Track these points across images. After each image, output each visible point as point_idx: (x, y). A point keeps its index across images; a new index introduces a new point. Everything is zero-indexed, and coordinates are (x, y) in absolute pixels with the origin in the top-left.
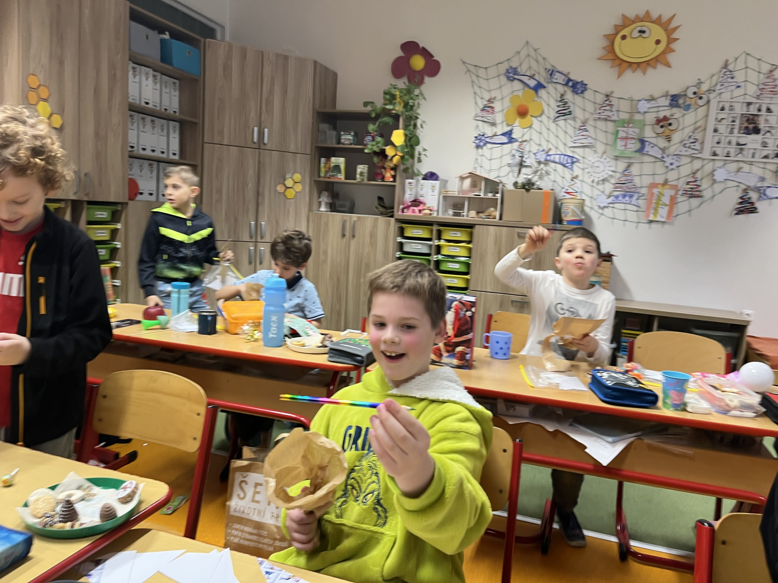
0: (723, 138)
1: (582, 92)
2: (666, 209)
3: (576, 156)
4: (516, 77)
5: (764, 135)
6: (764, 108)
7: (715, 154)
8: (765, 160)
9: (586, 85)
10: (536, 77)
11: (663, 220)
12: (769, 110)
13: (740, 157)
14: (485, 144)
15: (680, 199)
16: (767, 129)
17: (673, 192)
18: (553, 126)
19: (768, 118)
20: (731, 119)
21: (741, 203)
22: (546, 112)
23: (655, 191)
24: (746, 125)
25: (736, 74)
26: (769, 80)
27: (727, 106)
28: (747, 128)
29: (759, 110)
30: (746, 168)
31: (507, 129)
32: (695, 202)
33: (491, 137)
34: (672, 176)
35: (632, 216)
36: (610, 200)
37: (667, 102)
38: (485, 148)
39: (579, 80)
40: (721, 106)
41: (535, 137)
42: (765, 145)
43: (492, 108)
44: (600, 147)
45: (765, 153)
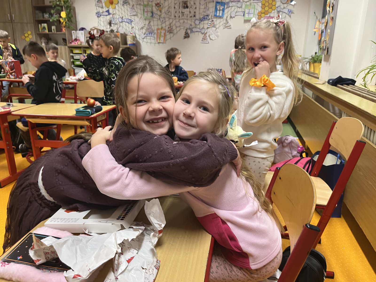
0: (177, 11)
2: (163, 38)
3: (132, 19)
7: (175, 17)
8: (191, 18)
11: (162, 42)
13: (183, 17)
14: (101, 15)
17: (164, 31)
18: (122, 7)
19: (191, 2)
20: (179, 3)
21: (185, 34)
22: (120, 2)
23: (159, 31)
30: (186, 21)
31: (107, 9)
32: (172, 35)
33: (102, 13)
34: (164, 25)
35: (153, 41)
36: (145, 35)
38: (101, 17)
41: (117, 12)
42: (190, 12)
43: (101, 1)
44: (139, 15)
45: (190, 16)
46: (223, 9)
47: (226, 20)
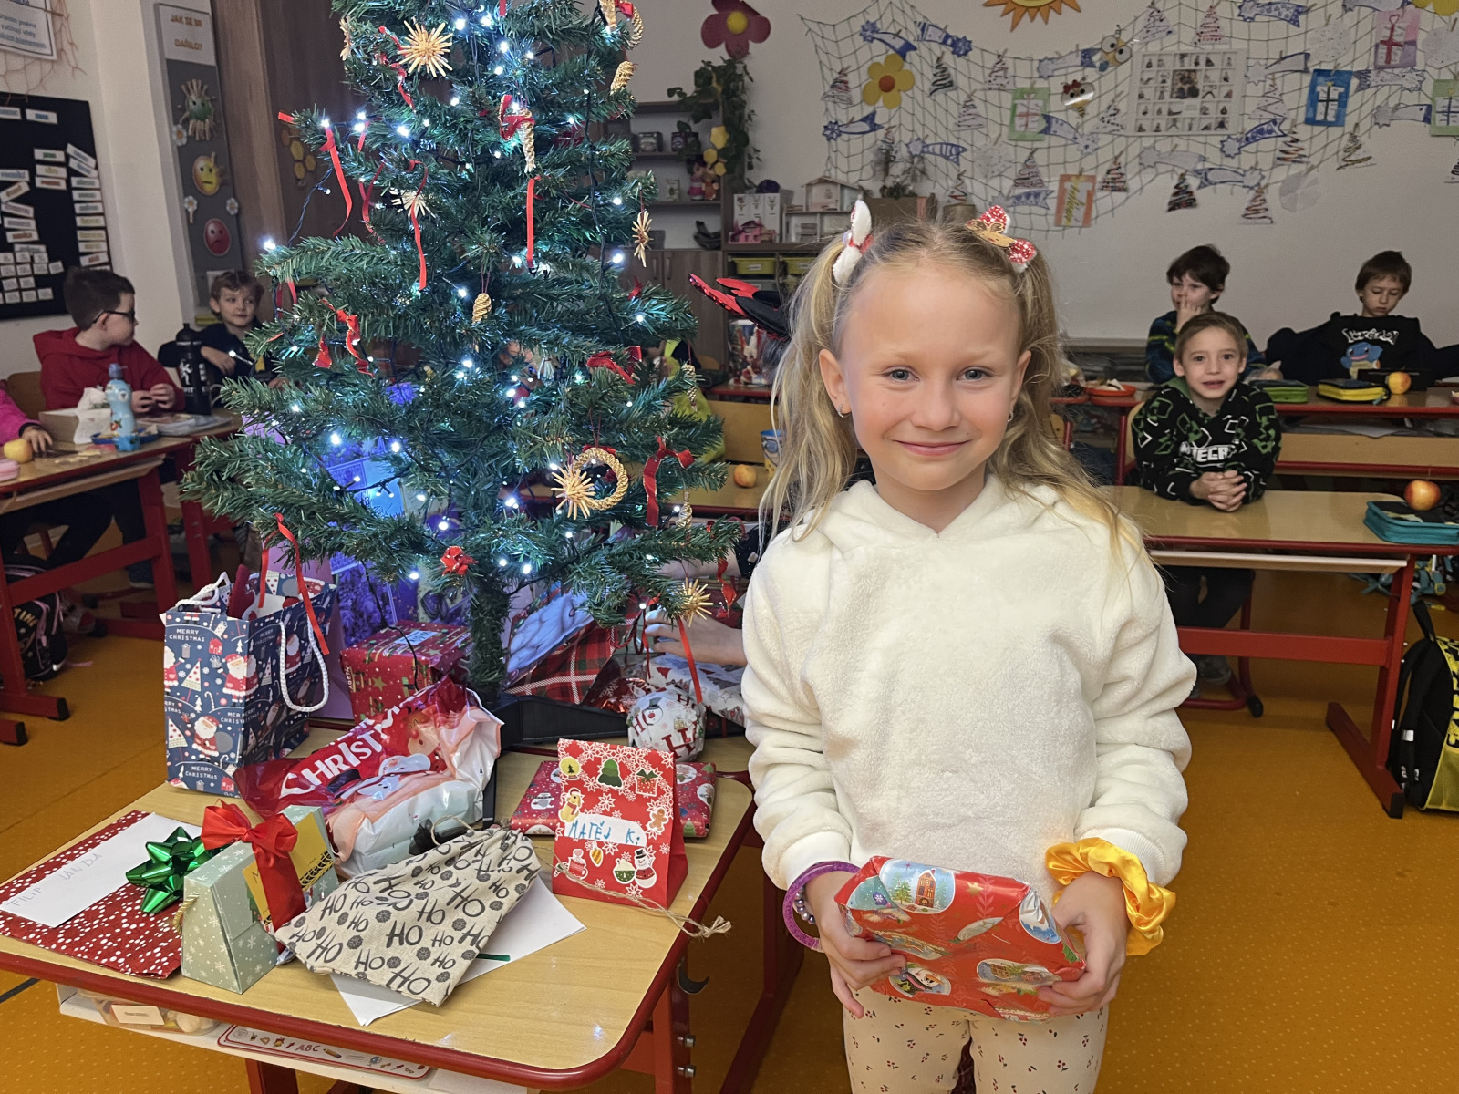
0: (1150, 107)
1: (966, 53)
2: (1083, 209)
3: (962, 144)
4: (875, 35)
5: (1203, 97)
6: (1202, 61)
7: (1141, 129)
8: (1204, 132)
9: (970, 42)
10: (903, 34)
11: (1080, 224)
12: (1209, 63)
13: (1173, 131)
14: (839, 135)
15: (1099, 194)
16: (1207, 89)
17: (1089, 186)
18: (928, 103)
19: (1209, 73)
20: (1160, 79)
21: (1175, 194)
22: (919, 83)
23: (1068, 185)
24: (1180, 85)
25: (1166, 14)
26: (1209, 20)
27: (1155, 63)
28: (1181, 90)
29: (1197, 63)
30: (1182, 145)
31: (868, 110)
32: (1119, 196)
33: (847, 125)
34: (1088, 163)
35: (1040, 222)
36: (1011, 202)
37: (1078, 61)
38: (839, 139)
39: (961, 37)
40: (1146, 62)
41: (907, 120)
42: (1204, 111)
43: (846, 82)
44: (994, 130)
45: (1204, 123)
46: (1340, 95)
47: (1353, 137)
